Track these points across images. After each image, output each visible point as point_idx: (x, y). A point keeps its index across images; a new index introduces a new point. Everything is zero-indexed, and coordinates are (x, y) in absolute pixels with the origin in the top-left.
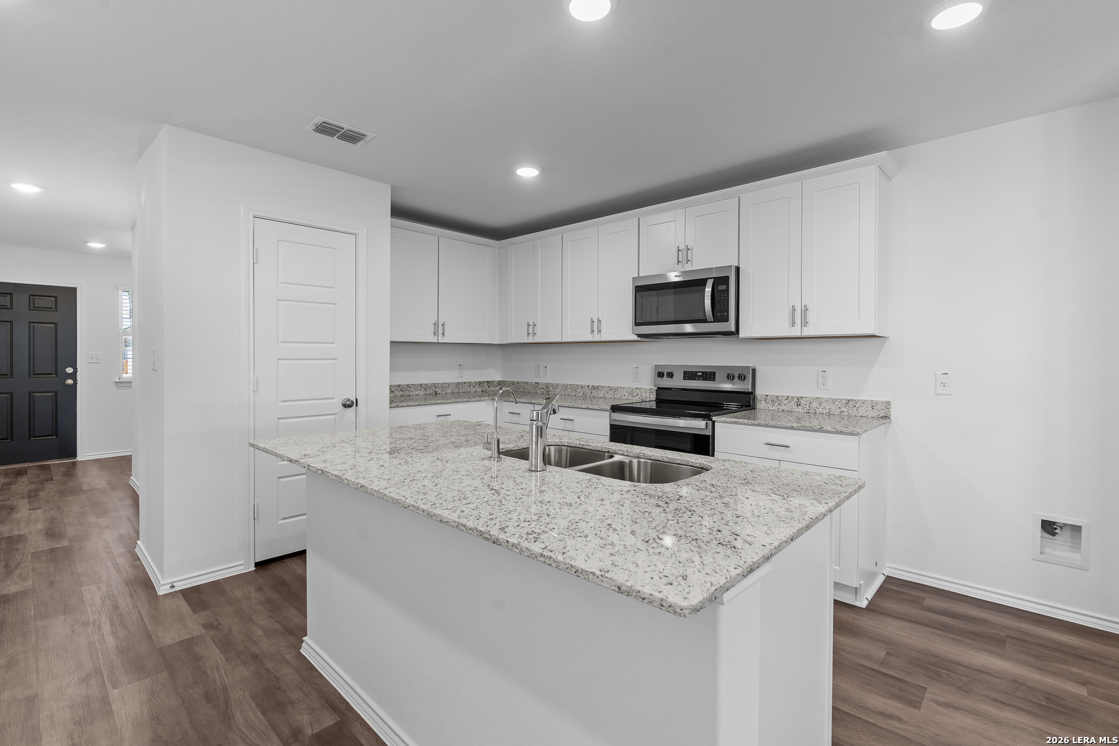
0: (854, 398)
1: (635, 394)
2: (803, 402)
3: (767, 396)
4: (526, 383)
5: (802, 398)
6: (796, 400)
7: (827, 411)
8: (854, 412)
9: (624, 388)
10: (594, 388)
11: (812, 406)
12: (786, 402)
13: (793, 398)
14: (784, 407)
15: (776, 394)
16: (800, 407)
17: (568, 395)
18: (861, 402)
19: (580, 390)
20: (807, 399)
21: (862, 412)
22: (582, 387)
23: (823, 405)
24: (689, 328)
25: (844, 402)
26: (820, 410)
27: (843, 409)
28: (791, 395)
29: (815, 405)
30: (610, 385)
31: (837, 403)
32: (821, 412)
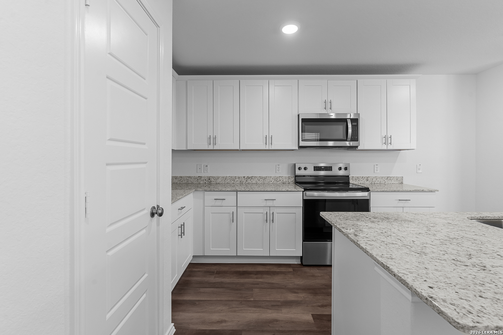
0: (390, 176)
1: (278, 180)
2: (369, 179)
3: (353, 177)
4: (189, 177)
5: (369, 177)
6: (366, 178)
7: (379, 182)
8: (390, 182)
9: (271, 177)
10: (248, 178)
11: (373, 180)
12: (362, 179)
13: (365, 177)
14: (361, 182)
15: (357, 176)
16: (368, 181)
17: (228, 183)
18: (393, 177)
19: (237, 179)
20: (371, 178)
21: (393, 182)
22: (239, 178)
23: (378, 180)
24: (331, 144)
25: (386, 178)
26: (377, 182)
27: (386, 181)
28: (364, 176)
29: (374, 180)
30: (261, 176)
31: (383, 178)
32: (377, 183)
